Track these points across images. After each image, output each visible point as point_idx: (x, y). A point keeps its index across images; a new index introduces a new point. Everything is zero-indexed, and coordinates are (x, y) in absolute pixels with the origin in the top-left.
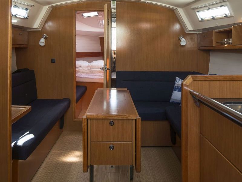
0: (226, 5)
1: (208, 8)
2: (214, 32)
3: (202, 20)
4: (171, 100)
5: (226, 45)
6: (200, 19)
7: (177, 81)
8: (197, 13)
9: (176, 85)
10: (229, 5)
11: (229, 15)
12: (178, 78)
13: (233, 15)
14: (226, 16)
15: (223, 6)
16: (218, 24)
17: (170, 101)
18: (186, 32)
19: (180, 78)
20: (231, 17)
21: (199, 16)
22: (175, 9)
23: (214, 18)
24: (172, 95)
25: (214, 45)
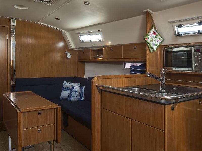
0: (100, 34)
1: (88, 34)
2: (90, 50)
3: (83, 41)
4: (60, 97)
5: (100, 59)
6: (81, 41)
7: (64, 84)
8: (79, 37)
9: (64, 86)
10: (102, 34)
11: (101, 40)
12: (65, 81)
13: (104, 41)
14: (100, 41)
15: (98, 34)
16: (93, 45)
17: (60, 99)
18: (70, 49)
19: (66, 81)
20: (102, 41)
21: (81, 38)
22: (63, 32)
23: (91, 41)
24: (61, 94)
25: (90, 59)
